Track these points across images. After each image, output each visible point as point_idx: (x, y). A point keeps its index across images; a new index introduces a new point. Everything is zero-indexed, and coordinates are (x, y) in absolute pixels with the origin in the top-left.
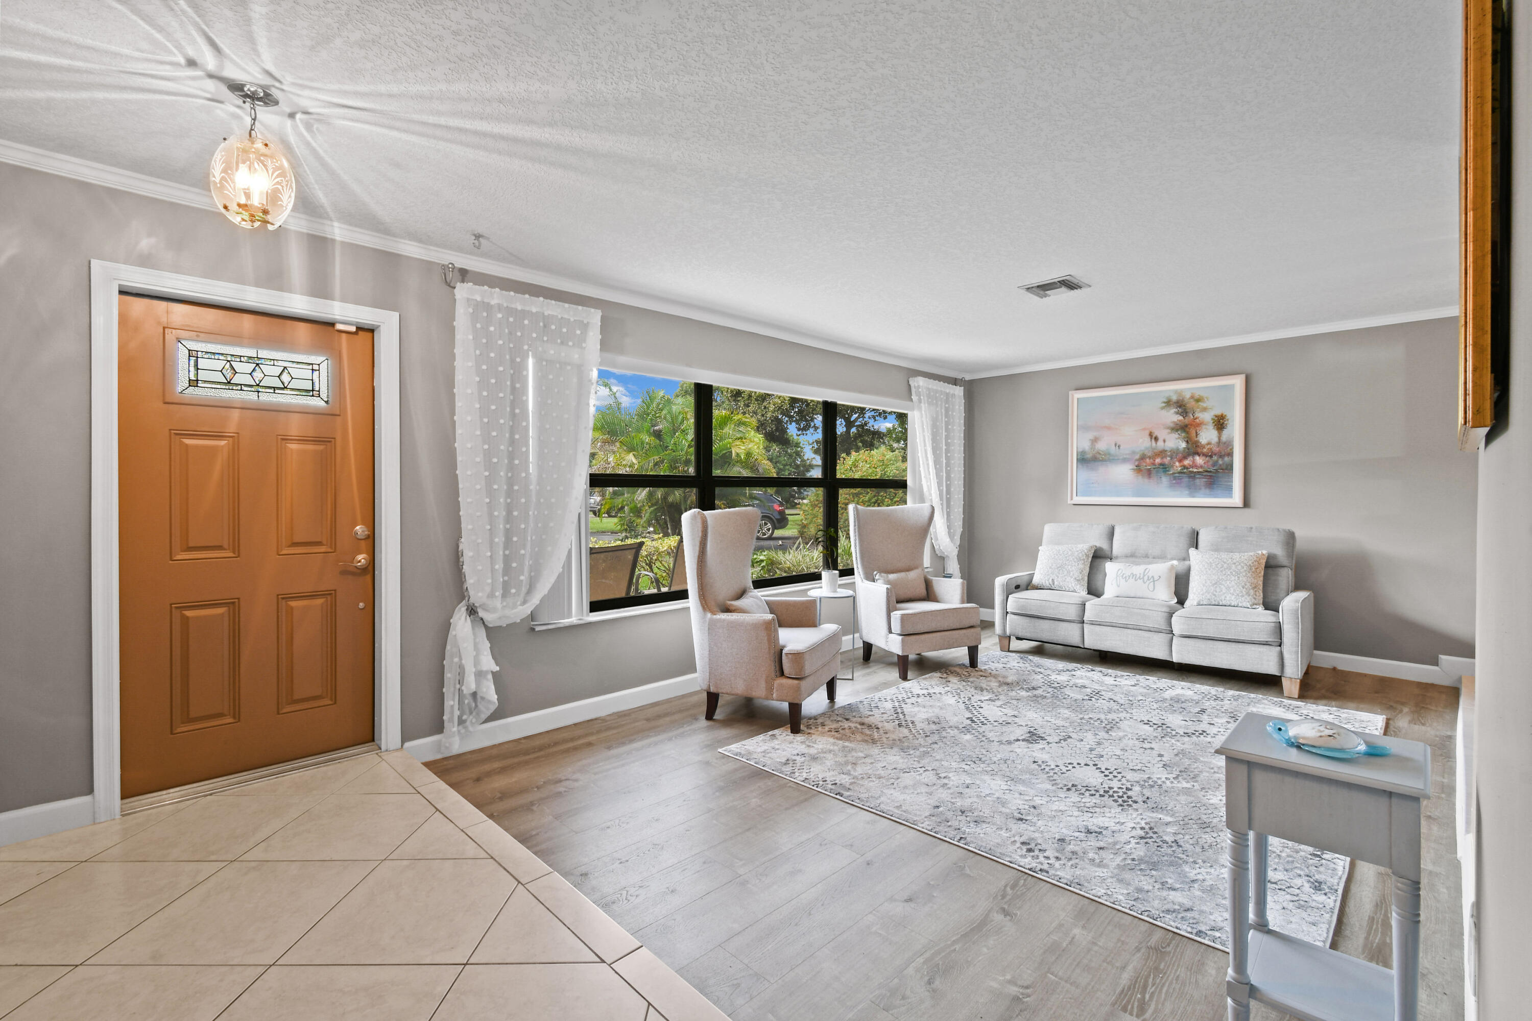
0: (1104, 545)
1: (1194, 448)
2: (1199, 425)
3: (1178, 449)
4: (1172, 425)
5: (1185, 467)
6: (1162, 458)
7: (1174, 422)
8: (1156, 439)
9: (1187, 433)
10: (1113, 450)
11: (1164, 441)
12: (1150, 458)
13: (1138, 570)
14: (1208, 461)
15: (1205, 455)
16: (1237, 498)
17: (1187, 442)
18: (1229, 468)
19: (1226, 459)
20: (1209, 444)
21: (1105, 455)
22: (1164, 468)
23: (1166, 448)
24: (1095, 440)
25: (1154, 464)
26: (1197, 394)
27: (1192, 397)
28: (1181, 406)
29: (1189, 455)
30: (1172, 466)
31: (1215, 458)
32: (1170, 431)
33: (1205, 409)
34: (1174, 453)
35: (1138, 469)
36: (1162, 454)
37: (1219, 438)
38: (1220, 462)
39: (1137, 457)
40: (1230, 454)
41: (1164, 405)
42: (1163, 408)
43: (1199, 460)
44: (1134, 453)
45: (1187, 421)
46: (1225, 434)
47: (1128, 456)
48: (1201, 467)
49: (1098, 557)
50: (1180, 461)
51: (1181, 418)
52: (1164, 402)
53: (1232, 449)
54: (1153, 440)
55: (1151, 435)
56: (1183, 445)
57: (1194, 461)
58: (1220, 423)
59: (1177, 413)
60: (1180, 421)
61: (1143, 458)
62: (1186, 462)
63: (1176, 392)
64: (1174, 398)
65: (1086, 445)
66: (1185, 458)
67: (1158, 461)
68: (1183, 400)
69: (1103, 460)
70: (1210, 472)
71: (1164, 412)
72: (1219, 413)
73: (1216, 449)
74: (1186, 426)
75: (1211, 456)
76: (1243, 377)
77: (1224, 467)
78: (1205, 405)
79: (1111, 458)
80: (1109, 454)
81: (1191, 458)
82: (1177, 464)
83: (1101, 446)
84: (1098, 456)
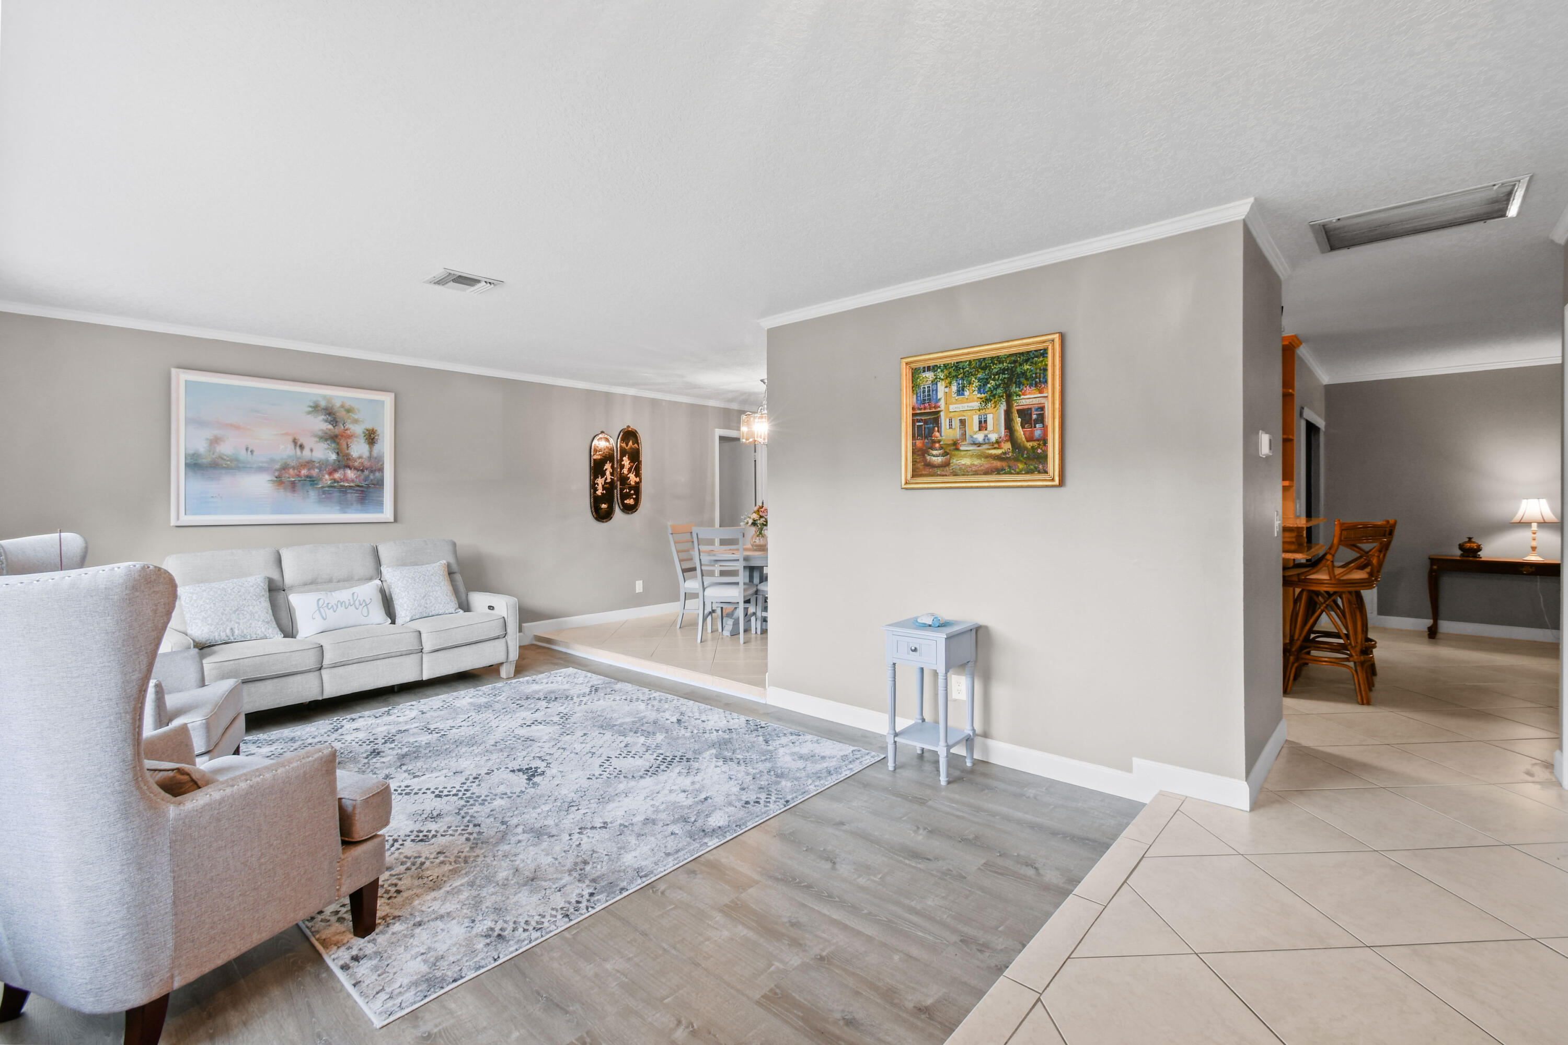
0: (275, 576)
1: (344, 462)
2: (350, 437)
3: (327, 461)
4: (320, 433)
5: (335, 481)
6: (309, 469)
7: (323, 430)
8: (302, 447)
9: (338, 444)
10: (243, 455)
11: (312, 450)
12: (294, 468)
13: (344, 595)
14: (359, 476)
15: (356, 469)
16: (387, 514)
17: (338, 454)
18: (380, 484)
19: (377, 474)
20: (360, 457)
21: (231, 461)
22: (312, 481)
23: (314, 459)
24: (215, 441)
25: (299, 476)
26: (348, 404)
27: (342, 406)
28: (331, 414)
29: (340, 468)
30: (321, 479)
31: (366, 472)
32: (317, 440)
33: (356, 421)
34: (323, 465)
35: (279, 481)
36: (309, 464)
37: (371, 452)
38: (372, 477)
39: (277, 466)
40: (381, 470)
41: (310, 409)
42: (309, 413)
43: (350, 474)
44: (273, 461)
45: (337, 431)
46: (377, 448)
47: (265, 465)
48: (353, 481)
49: (275, 590)
50: (330, 474)
51: (330, 427)
52: (311, 407)
53: (383, 465)
54: (298, 449)
55: (295, 442)
56: (333, 457)
57: (345, 475)
58: (371, 438)
59: (326, 421)
60: (330, 430)
61: (285, 467)
62: (337, 476)
63: (324, 397)
64: (323, 404)
65: (201, 446)
66: (335, 470)
67: (304, 472)
68: (332, 408)
69: (228, 468)
70: (362, 487)
71: (311, 418)
72: (370, 427)
73: (367, 464)
74: (336, 436)
75: (362, 471)
76: (393, 395)
77: (375, 482)
78: (356, 417)
79: (240, 465)
80: (237, 460)
81: (341, 472)
82: (327, 477)
83: (225, 449)
84: (221, 462)
